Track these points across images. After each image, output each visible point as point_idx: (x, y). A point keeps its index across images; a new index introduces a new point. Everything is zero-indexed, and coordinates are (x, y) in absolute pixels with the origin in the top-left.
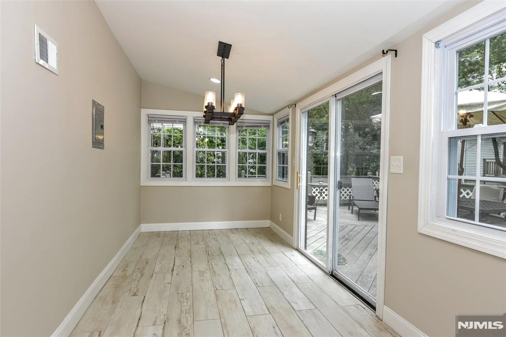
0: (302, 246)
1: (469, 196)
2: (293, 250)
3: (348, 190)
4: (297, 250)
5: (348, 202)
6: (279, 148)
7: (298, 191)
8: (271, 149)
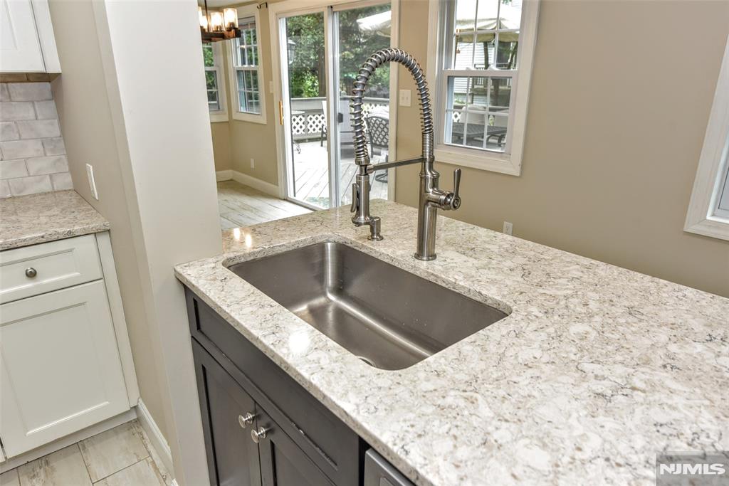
0: (291, 195)
1: (457, 119)
2: (282, 201)
3: (317, 118)
4: (286, 200)
5: (320, 136)
6: (237, 65)
7: (283, 127)
8: (222, 65)
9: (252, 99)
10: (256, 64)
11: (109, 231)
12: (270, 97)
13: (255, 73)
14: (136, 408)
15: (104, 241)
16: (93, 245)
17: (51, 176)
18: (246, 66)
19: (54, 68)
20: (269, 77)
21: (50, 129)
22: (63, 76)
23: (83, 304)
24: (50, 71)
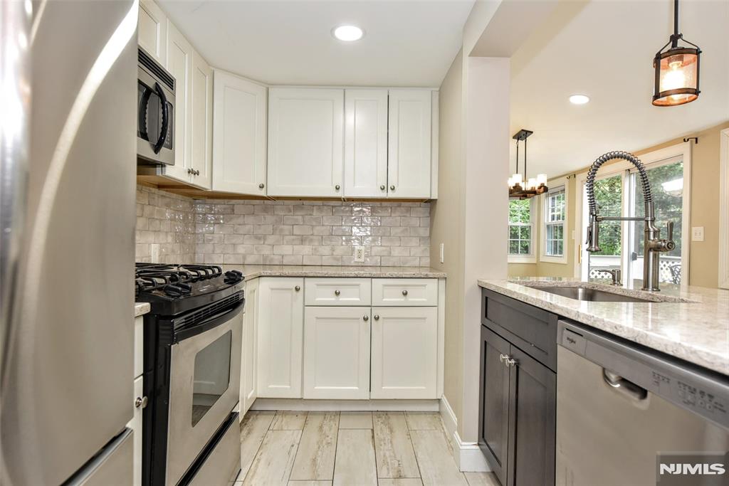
6: (548, 220)
7: (581, 265)
8: (536, 223)
9: (558, 248)
10: (563, 219)
11: (446, 278)
12: (571, 242)
13: (561, 229)
14: (439, 400)
15: (442, 283)
16: (436, 284)
17: (420, 258)
18: (555, 221)
19: (434, 196)
20: (572, 227)
21: (424, 232)
22: (438, 201)
23: (425, 318)
24: (432, 198)
